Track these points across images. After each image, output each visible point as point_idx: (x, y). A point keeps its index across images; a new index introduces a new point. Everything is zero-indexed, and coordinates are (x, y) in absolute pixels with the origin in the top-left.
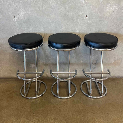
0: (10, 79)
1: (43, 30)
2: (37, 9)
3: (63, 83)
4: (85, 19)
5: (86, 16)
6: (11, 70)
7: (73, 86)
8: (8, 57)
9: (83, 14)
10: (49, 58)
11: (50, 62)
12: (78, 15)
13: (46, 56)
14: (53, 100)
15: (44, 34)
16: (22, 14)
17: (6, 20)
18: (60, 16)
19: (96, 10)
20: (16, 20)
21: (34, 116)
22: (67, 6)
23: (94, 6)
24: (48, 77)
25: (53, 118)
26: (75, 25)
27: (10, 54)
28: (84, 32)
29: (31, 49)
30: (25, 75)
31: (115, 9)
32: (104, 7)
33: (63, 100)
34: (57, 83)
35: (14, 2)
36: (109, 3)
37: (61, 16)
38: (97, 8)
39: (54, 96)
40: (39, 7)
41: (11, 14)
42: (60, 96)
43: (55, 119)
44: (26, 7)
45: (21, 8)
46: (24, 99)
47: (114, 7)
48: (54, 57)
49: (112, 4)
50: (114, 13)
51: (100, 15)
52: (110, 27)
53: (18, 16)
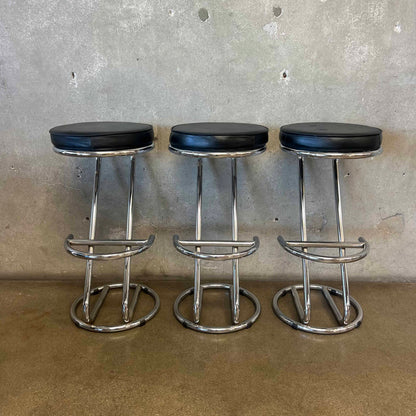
0: (40, 282)
1: (156, 117)
2: (142, 52)
4: (283, 83)
5: (285, 76)
6: (44, 250)
8: (41, 202)
9: (274, 69)
10: (171, 208)
11: (173, 223)
12: (261, 73)
13: (162, 199)
14: (179, 335)
16: (98, 66)
17: (49, 84)
18: (209, 74)
19: (314, 56)
20: (76, 86)
21: (111, 378)
22: (228, 46)
23: (306, 47)
24: (167, 276)
25: (178, 384)
26: (253, 101)
27: (48, 191)
31: (369, 56)
32: (334, 48)
35: (77, 34)
36: (349, 37)
37: (212, 75)
38: (315, 53)
40: (146, 49)
41: (65, 66)
43: (182, 387)
44: (110, 47)
45: (94, 51)
47: (366, 48)
48: (186, 205)
49: (358, 42)
50: (366, 66)
51: (326, 73)
52: (358, 108)
53: (85, 73)
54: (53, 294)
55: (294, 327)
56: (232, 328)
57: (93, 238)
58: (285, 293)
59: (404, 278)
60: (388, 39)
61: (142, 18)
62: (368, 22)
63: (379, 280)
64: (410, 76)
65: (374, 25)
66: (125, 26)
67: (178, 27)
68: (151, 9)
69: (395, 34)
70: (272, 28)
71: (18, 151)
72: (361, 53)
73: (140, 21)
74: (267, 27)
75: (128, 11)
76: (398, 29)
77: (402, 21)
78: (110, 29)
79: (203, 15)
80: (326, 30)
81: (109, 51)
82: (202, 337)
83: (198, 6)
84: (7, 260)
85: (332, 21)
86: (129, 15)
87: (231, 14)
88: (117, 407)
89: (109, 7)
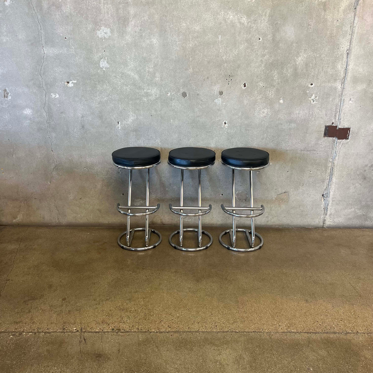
0: (97, 227)
1: (160, 143)
2: (153, 112)
3: (190, 234)
4: (224, 127)
5: (225, 123)
6: (100, 210)
7: (206, 237)
8: (99, 186)
9: (220, 120)
10: (167, 189)
11: (168, 196)
12: (213, 122)
13: (162, 185)
14: (173, 252)
15: (161, 149)
16: (131, 119)
17: (106, 127)
18: (187, 123)
20: (120, 128)
21: (143, 269)
22: (196, 110)
23: (236, 110)
24: (164, 224)
26: (209, 136)
27: (103, 180)
28: (222, 146)
29: (143, 167)
30: (129, 210)
31: (267, 114)
32: (250, 111)
33: (190, 254)
34: (179, 233)
35: (121, 104)
36: (257, 105)
38: (241, 113)
39: (175, 248)
40: (156, 111)
41: (115, 119)
42: (185, 248)
43: (176, 272)
44: (138, 110)
45: (129, 112)
46: (126, 251)
47: (266, 111)
48: (175, 187)
49: (262, 108)
50: (266, 119)
51: (246, 122)
52: (263, 139)
53: (124, 122)
54: (106, 233)
55: (228, 249)
56: (198, 249)
57: (130, 205)
58: (226, 233)
59: (290, 226)
60: (277, 106)
61: (154, 96)
62: (266, 98)
63: (277, 227)
64: (288, 123)
65: (269, 100)
66: (145, 100)
67: (171, 100)
68: (158, 92)
69: (280, 104)
70: (219, 101)
71: (89, 160)
72: (263, 112)
73: (152, 98)
74: (216, 101)
75: (147, 93)
76: (281, 101)
77: (283, 98)
78: (138, 101)
79: (184, 95)
80: (245, 102)
81: (137, 111)
82: (183, 253)
83: (182, 91)
84: (79, 216)
85: (248, 97)
86: (147, 95)
87: (198, 94)
88: (148, 279)
89: (137, 91)
